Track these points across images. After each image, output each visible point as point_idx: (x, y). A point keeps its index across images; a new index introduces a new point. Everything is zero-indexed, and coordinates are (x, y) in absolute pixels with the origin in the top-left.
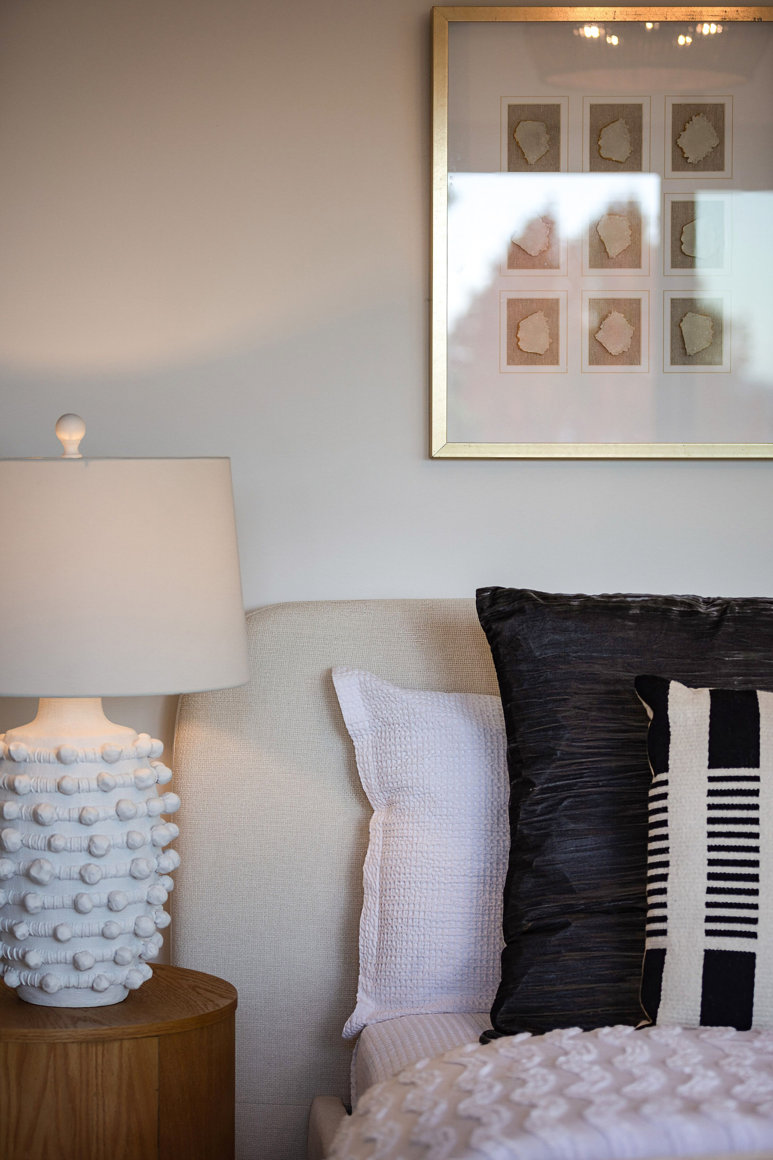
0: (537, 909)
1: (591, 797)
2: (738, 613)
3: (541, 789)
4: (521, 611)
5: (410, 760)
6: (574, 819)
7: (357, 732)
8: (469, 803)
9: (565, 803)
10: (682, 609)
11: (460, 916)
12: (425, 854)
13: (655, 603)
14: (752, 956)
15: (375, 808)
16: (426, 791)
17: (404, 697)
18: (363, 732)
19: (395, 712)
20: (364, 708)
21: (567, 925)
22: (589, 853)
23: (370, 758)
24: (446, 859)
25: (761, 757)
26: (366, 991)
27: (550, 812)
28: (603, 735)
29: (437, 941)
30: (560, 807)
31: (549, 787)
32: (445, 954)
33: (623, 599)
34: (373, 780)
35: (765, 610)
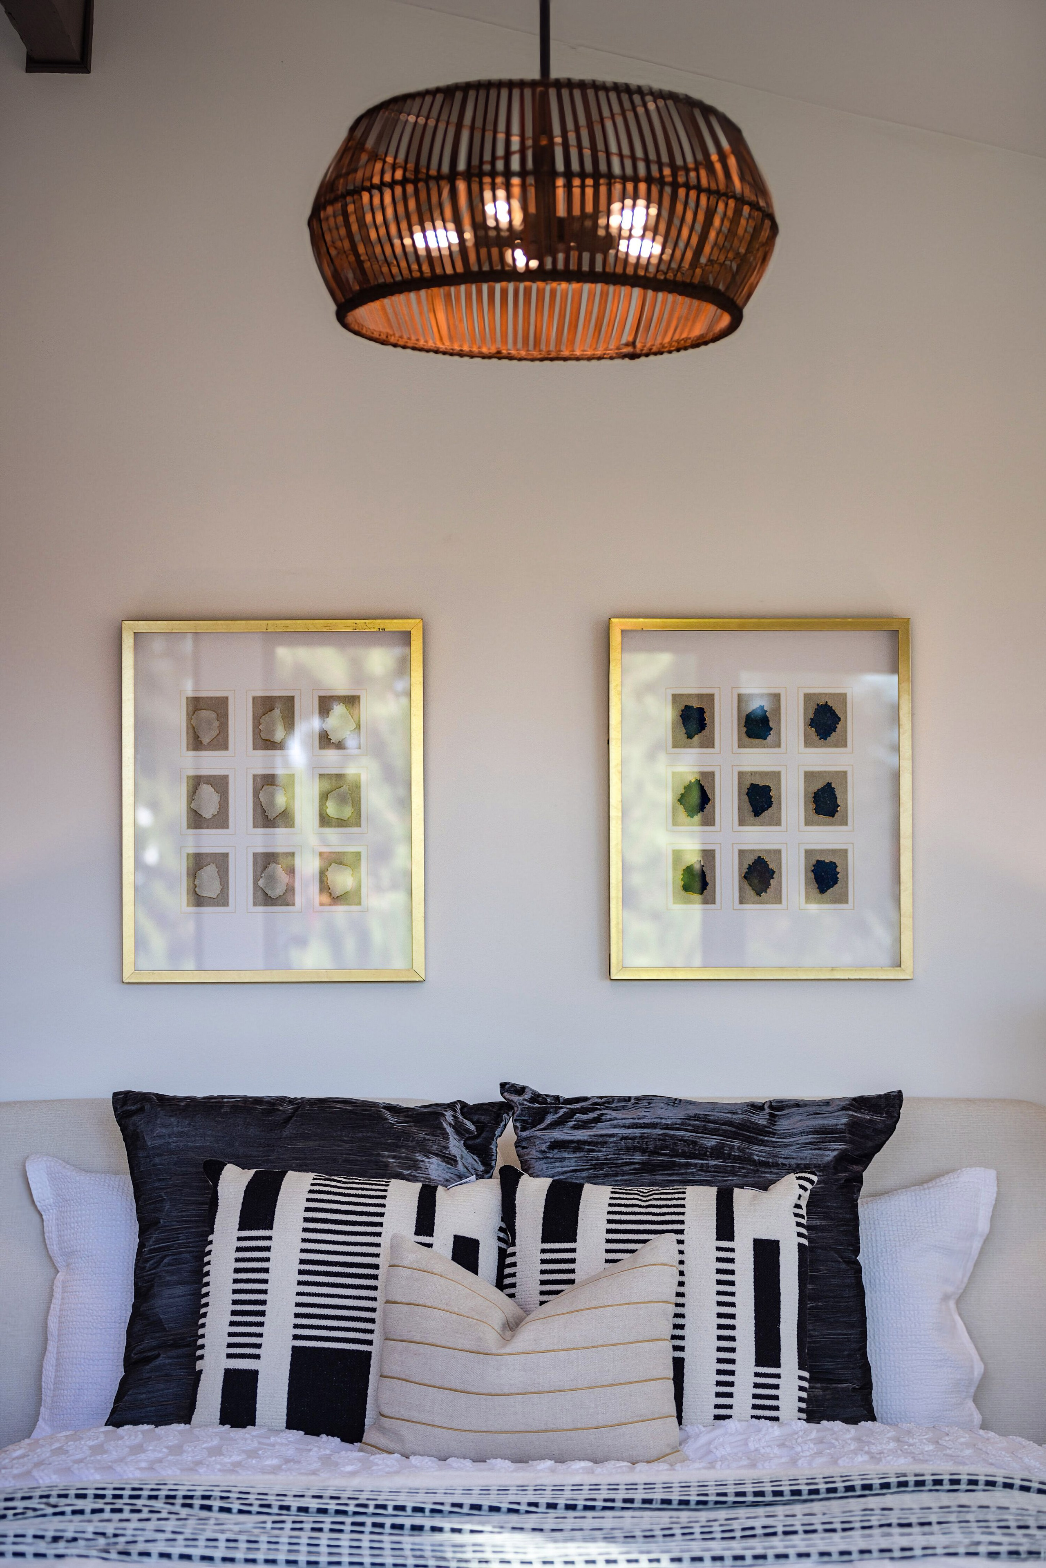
0: (140, 1345)
1: (183, 1255)
2: (308, 1110)
3: (150, 1250)
4: (142, 1110)
5: (80, 1230)
6: (172, 1273)
7: (45, 1208)
8: (121, 1264)
9: (165, 1261)
10: (265, 1107)
11: (111, 1355)
12: (87, 1306)
13: (245, 1104)
14: (256, 1373)
15: (59, 1269)
16: (90, 1254)
17: (77, 1178)
18: (49, 1207)
19: (71, 1190)
20: (49, 1188)
21: (158, 1356)
22: (177, 1299)
23: (53, 1228)
24: (101, 1309)
25: (274, 1222)
26: (44, 1419)
27: (154, 1268)
28: (193, 1207)
29: (93, 1376)
30: (162, 1264)
31: (154, 1248)
32: (99, 1386)
33: (220, 1100)
34: (55, 1246)
35: (330, 1107)
